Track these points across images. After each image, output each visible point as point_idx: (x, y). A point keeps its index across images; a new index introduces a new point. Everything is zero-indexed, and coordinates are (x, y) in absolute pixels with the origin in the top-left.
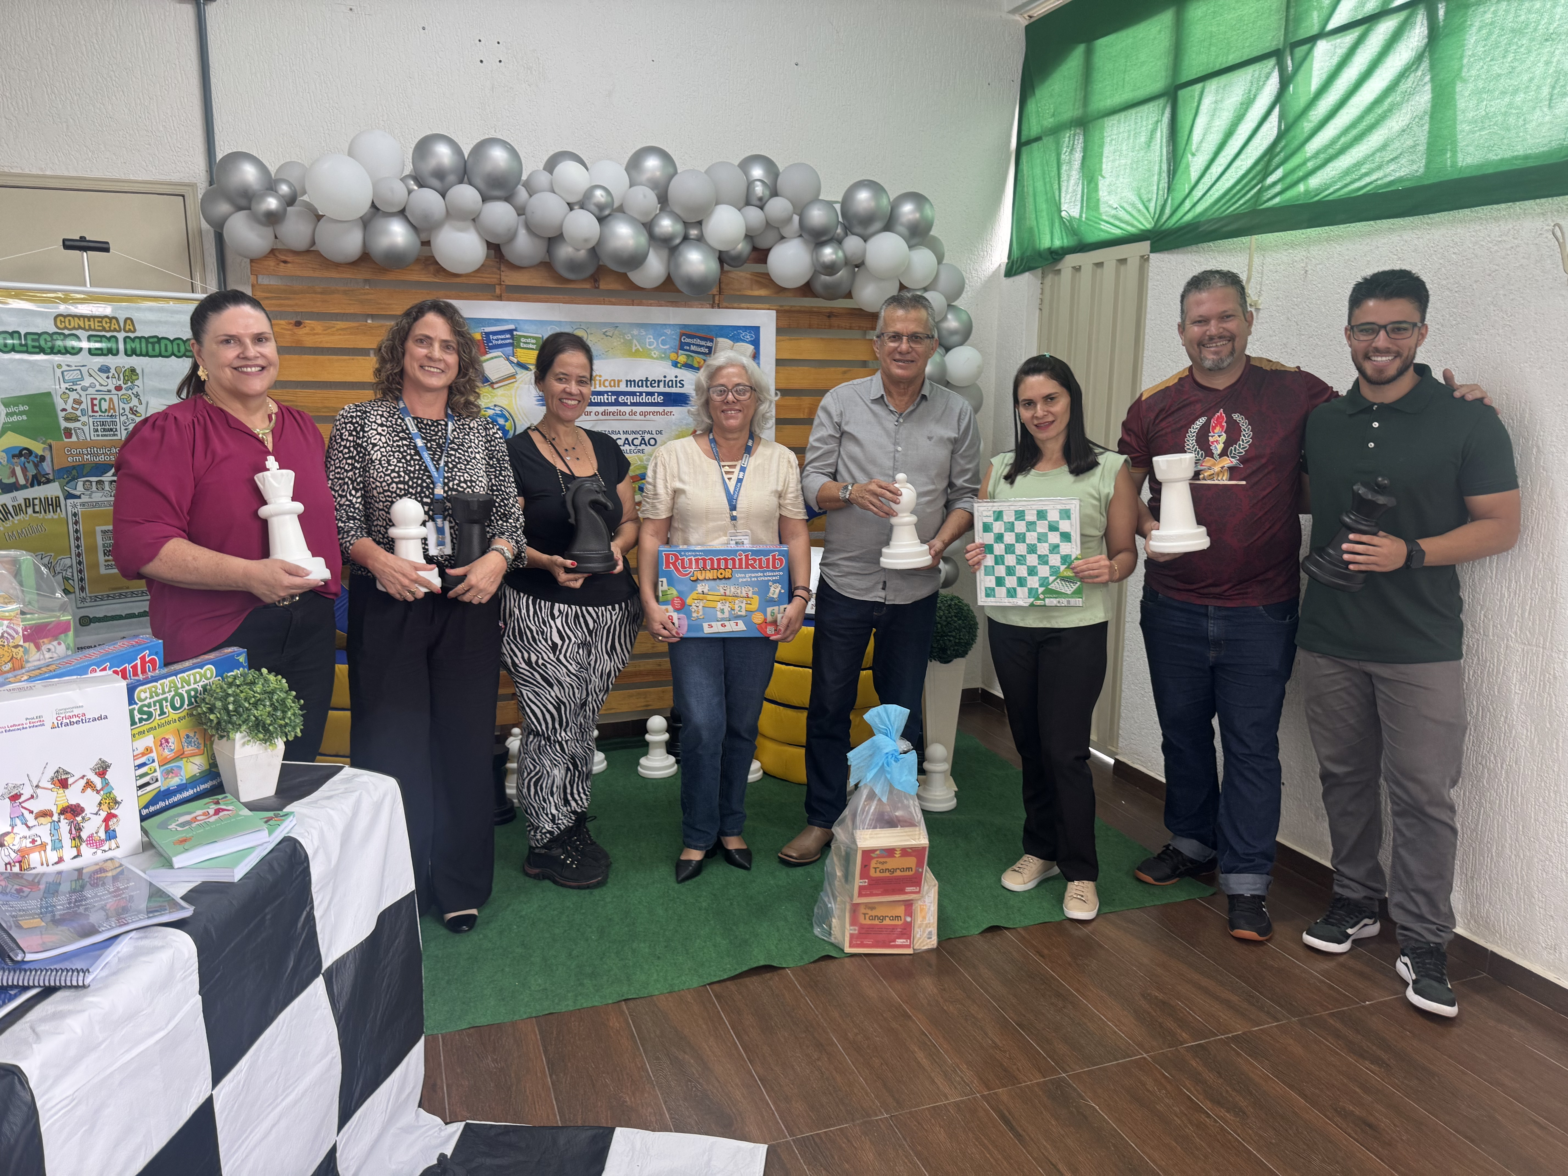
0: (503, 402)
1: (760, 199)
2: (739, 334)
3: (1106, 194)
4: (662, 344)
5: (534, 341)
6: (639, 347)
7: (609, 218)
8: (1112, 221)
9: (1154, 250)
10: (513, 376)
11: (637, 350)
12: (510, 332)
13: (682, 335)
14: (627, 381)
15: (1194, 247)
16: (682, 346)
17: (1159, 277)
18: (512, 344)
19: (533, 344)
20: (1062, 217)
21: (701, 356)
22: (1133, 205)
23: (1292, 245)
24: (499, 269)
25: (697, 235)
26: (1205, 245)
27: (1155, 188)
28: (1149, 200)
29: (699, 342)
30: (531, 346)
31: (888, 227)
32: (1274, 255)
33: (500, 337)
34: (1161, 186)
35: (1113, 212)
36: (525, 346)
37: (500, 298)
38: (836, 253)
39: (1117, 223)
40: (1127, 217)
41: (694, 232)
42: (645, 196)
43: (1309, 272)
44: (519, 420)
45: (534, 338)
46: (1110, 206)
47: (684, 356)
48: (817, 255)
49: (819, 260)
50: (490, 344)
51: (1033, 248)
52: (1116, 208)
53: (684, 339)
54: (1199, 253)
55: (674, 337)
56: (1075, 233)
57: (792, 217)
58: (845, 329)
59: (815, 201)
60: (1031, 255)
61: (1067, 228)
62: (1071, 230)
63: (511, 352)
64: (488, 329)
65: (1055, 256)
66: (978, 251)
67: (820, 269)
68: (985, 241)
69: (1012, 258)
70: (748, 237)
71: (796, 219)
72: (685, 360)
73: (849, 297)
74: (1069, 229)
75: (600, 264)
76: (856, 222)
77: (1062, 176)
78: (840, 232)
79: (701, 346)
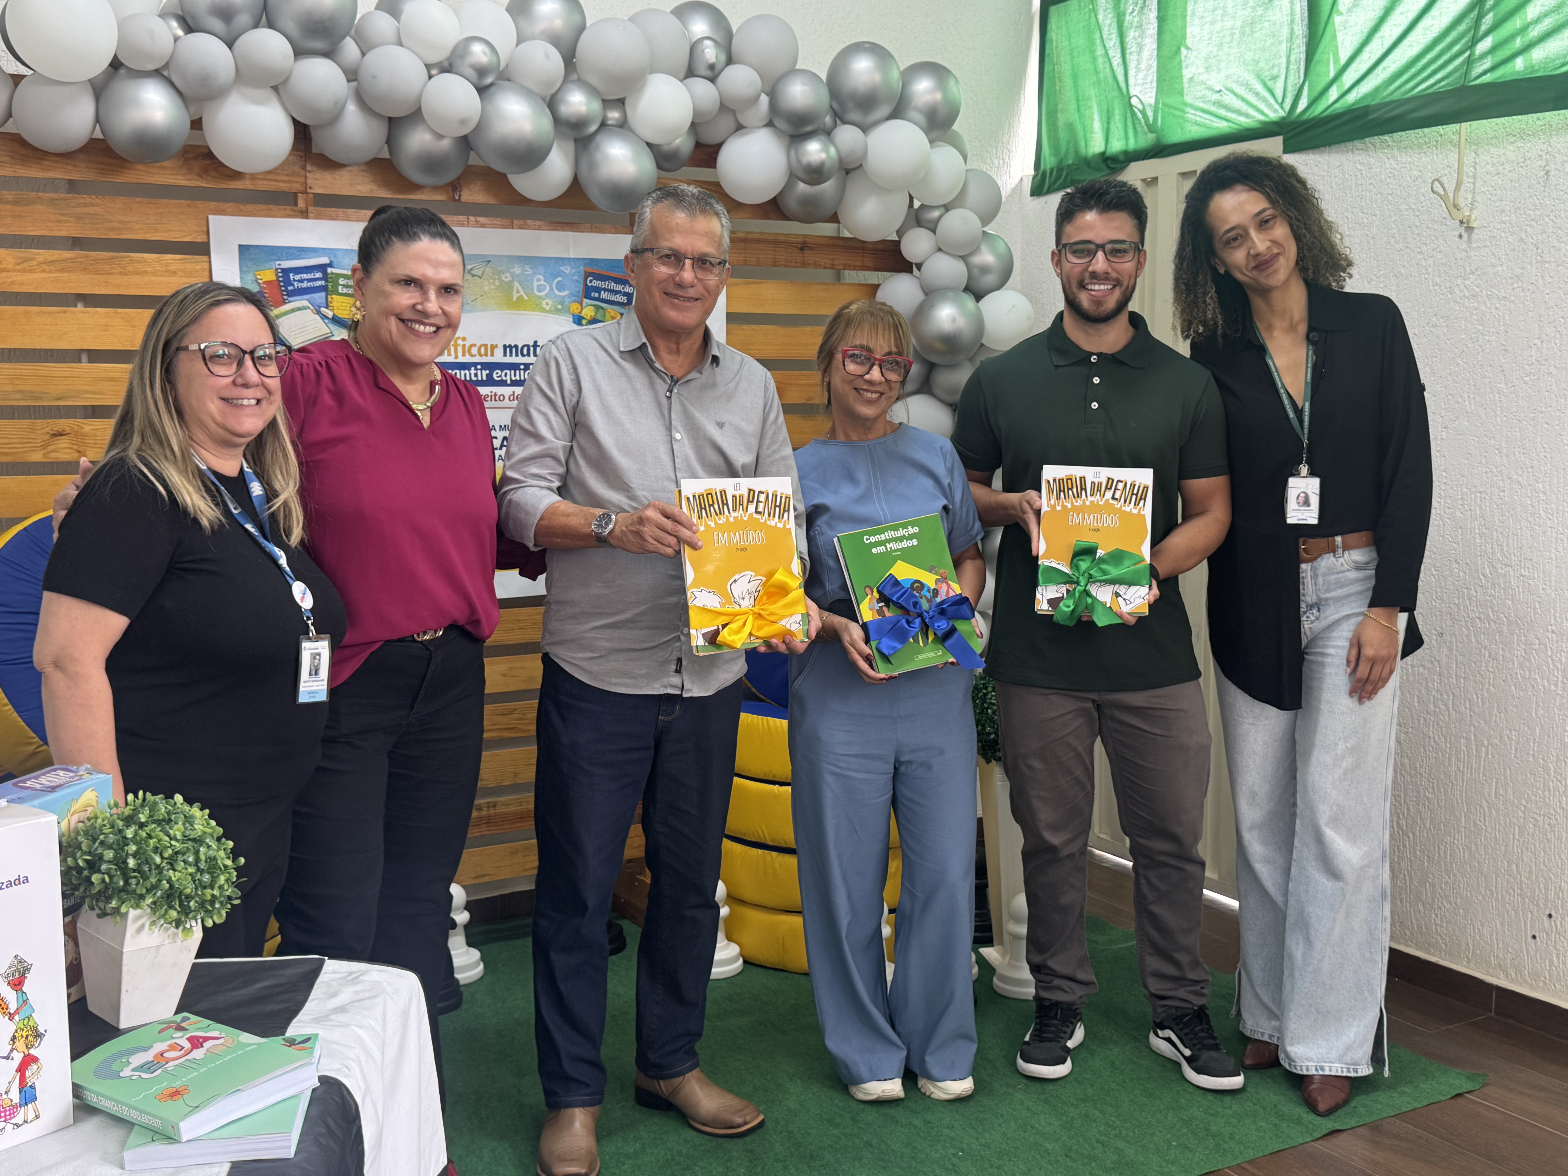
1: (712, 67)
3: (1202, 70)
4: (559, 290)
6: (522, 293)
7: (492, 89)
8: (1213, 109)
9: (1289, 148)
11: (520, 298)
12: (322, 268)
13: (587, 275)
14: (505, 347)
15: (1358, 143)
16: (587, 292)
18: (324, 289)
20: (1131, 106)
21: (616, 307)
22: (1247, 86)
23: (1522, 135)
24: (304, 168)
25: (617, 120)
26: (1376, 140)
27: (1284, 60)
28: (1275, 78)
29: (613, 285)
31: (897, 113)
32: (1492, 150)
33: (305, 276)
34: (1293, 58)
35: (1216, 97)
37: (304, 214)
38: (825, 150)
39: (1223, 112)
40: (1238, 104)
41: (614, 115)
42: (547, 56)
43: (1552, 173)
46: (1210, 88)
47: (592, 308)
48: (796, 153)
49: (799, 161)
50: (290, 288)
51: (1077, 153)
52: (1220, 91)
53: (591, 281)
54: (1366, 150)
55: (576, 278)
56: (1151, 128)
57: (759, 95)
58: (825, 268)
59: (792, 71)
60: (1073, 164)
61: (1136, 122)
62: (1143, 123)
63: (324, 301)
64: (287, 264)
65: (1112, 166)
66: (991, 159)
67: (800, 175)
68: (1001, 144)
69: (1042, 168)
70: (693, 125)
71: (764, 100)
72: (593, 314)
73: (834, 218)
74: (1140, 123)
75: (471, 162)
76: (850, 105)
77: (1128, 46)
78: (828, 119)
79: (617, 292)
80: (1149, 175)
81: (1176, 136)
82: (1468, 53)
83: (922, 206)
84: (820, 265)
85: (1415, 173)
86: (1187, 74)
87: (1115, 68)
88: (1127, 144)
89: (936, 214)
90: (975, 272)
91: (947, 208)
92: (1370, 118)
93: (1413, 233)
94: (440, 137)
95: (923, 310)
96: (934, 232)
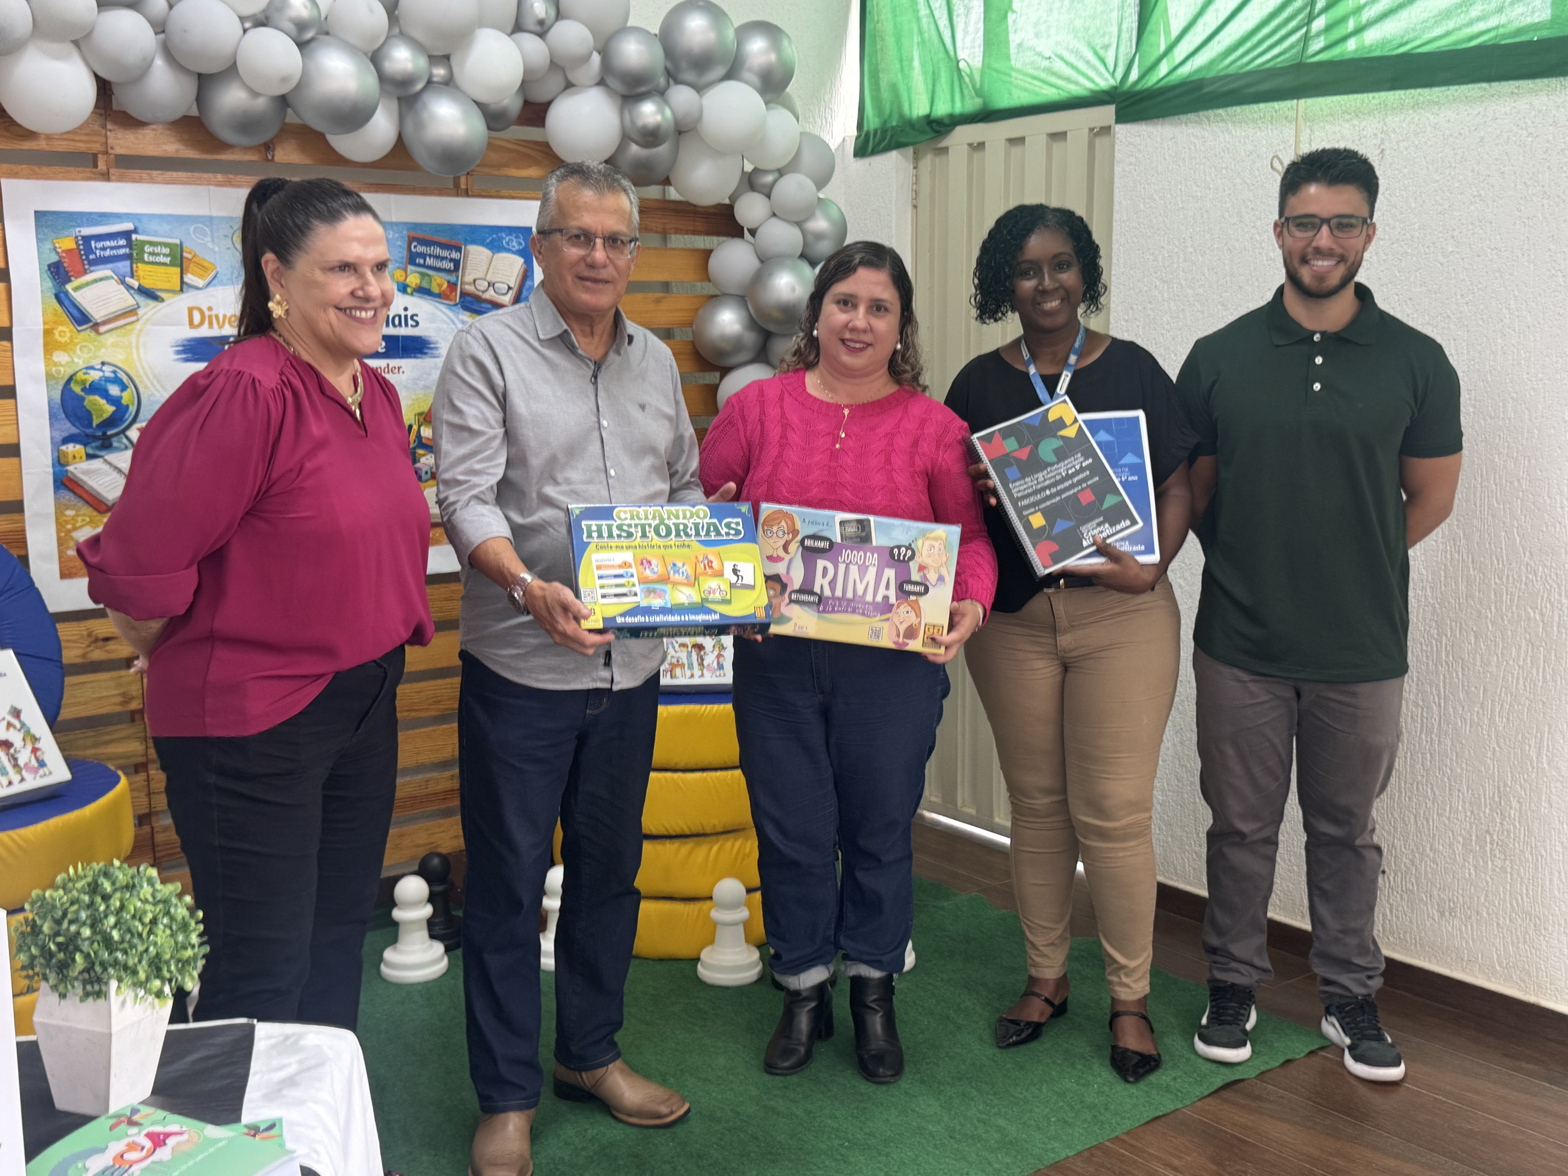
0: (118, 357)
1: (541, 22)
2: (500, 239)
3: (1031, 36)
5: (167, 251)
7: (313, 45)
8: (1043, 75)
9: (1122, 118)
10: (132, 311)
12: (127, 235)
13: (411, 240)
15: (1192, 116)
16: (412, 259)
17: (1132, 160)
18: (129, 257)
19: (165, 255)
20: (959, 70)
21: (443, 275)
22: (1077, 53)
23: (1358, 113)
24: (104, 127)
25: (443, 77)
26: (1211, 113)
27: (1115, 29)
28: (1106, 47)
29: (438, 251)
30: (162, 259)
31: (731, 74)
32: (1328, 127)
33: (108, 243)
34: (1124, 26)
35: (1045, 63)
36: (151, 259)
37: (106, 177)
38: (661, 111)
39: (1053, 80)
40: (1068, 71)
41: (440, 72)
42: (371, 10)
43: (1387, 152)
44: (146, 387)
45: (166, 245)
46: (1039, 54)
47: (417, 275)
48: (631, 113)
49: (633, 122)
50: (92, 257)
51: (901, 115)
52: (1050, 58)
53: (415, 247)
54: (1200, 124)
55: (399, 243)
56: (979, 93)
57: (591, 54)
58: (656, 232)
59: (623, 30)
60: (897, 126)
61: (964, 86)
62: (971, 88)
63: (129, 270)
64: (87, 231)
65: (938, 128)
66: (814, 118)
67: (634, 137)
68: (823, 103)
69: (865, 129)
70: (524, 83)
71: (596, 58)
72: (418, 281)
73: (667, 182)
74: (967, 86)
75: (288, 120)
76: (684, 65)
77: (956, 8)
78: (662, 81)
79: (443, 258)
80: (976, 140)
81: (1003, 101)
82: (1304, 29)
83: (756, 170)
84: (652, 230)
85: (1250, 148)
86: (1014, 39)
87: (942, 29)
88: (953, 107)
89: (769, 178)
90: (810, 238)
91: (781, 172)
92: (1205, 91)
93: (1247, 207)
94: (255, 94)
95: (759, 279)
96: (769, 196)
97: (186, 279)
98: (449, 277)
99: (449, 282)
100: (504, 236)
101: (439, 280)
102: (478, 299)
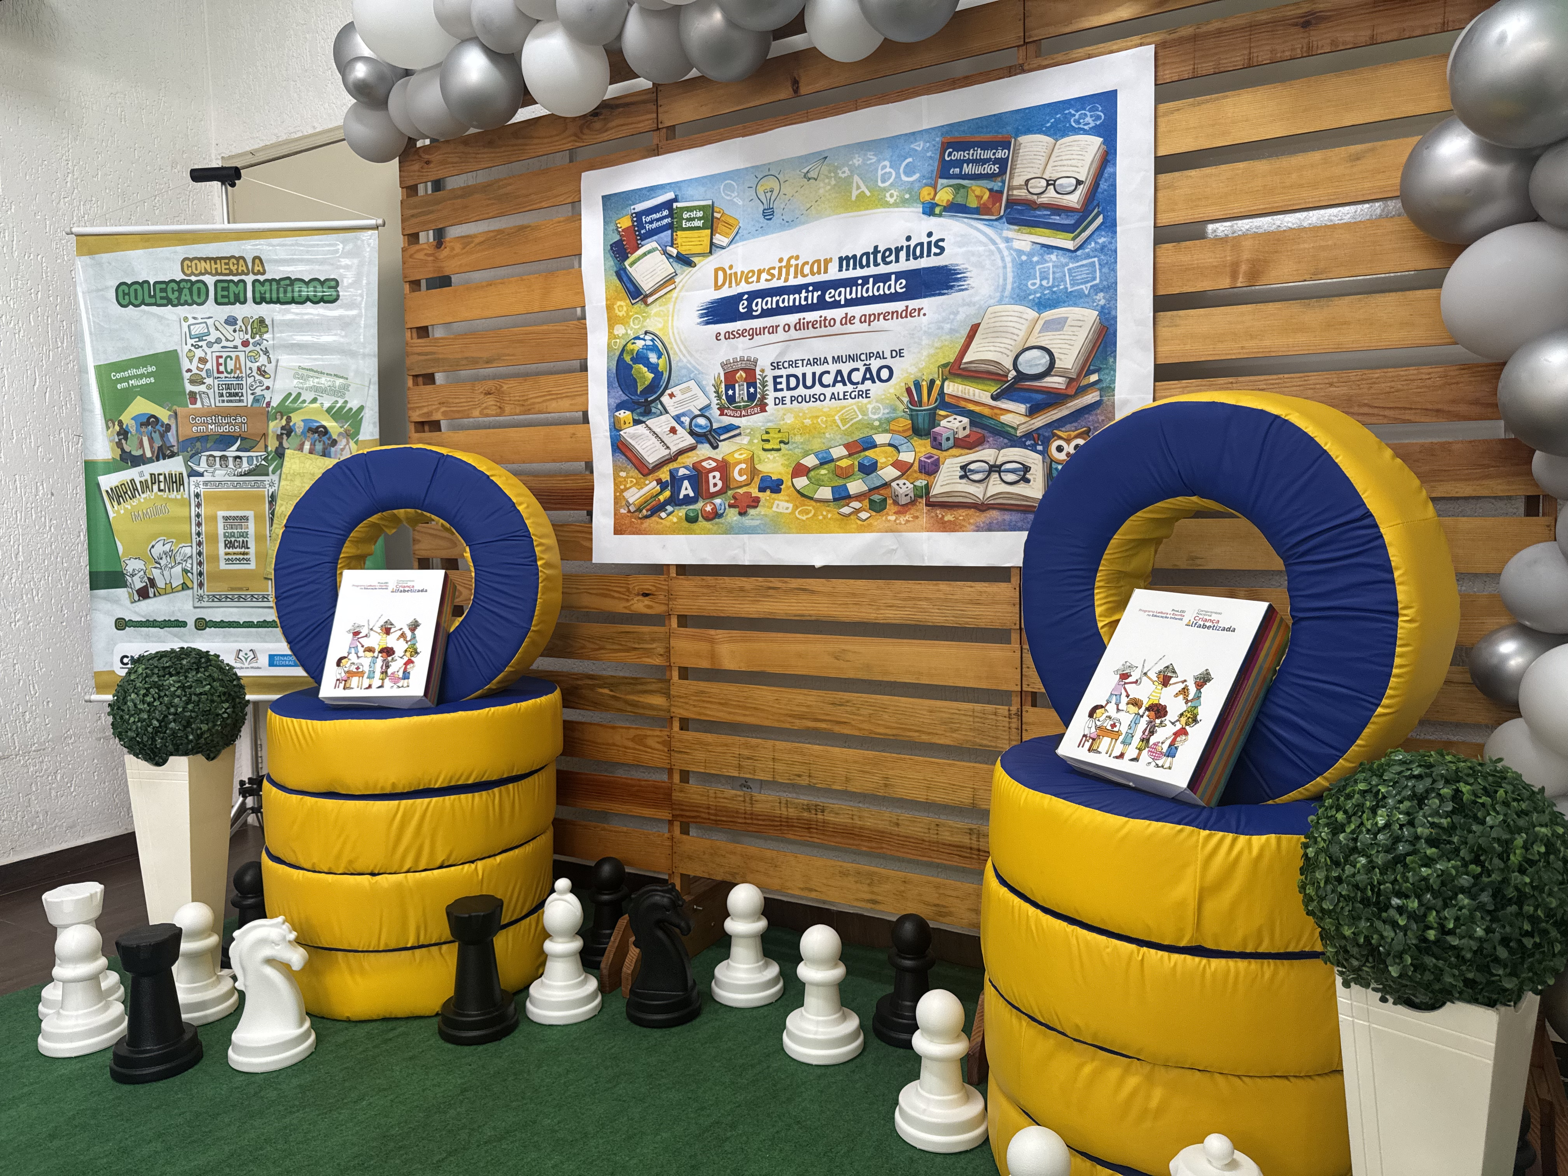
0: (654, 325)
2: (1067, 118)
4: (907, 174)
5: (700, 214)
6: (863, 188)
10: (670, 280)
11: (862, 195)
12: (668, 205)
13: (945, 146)
14: (841, 259)
16: (944, 170)
18: (670, 226)
19: (699, 219)
24: (655, 103)
29: (979, 153)
30: (696, 223)
33: (654, 216)
36: (688, 225)
37: (656, 151)
44: (675, 353)
45: (700, 208)
47: (949, 189)
50: (643, 231)
53: (950, 154)
55: (929, 154)
58: (1355, 46)
63: (669, 239)
64: (640, 207)
72: (950, 197)
79: (984, 162)
97: (714, 241)
98: (991, 185)
99: (991, 190)
100: (1073, 112)
101: (978, 192)
102: (1030, 205)
